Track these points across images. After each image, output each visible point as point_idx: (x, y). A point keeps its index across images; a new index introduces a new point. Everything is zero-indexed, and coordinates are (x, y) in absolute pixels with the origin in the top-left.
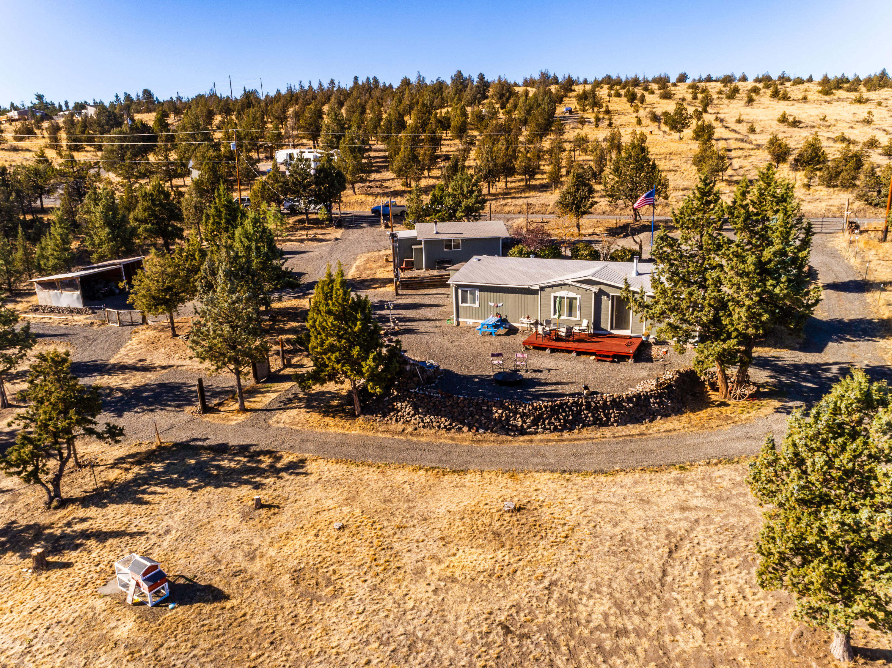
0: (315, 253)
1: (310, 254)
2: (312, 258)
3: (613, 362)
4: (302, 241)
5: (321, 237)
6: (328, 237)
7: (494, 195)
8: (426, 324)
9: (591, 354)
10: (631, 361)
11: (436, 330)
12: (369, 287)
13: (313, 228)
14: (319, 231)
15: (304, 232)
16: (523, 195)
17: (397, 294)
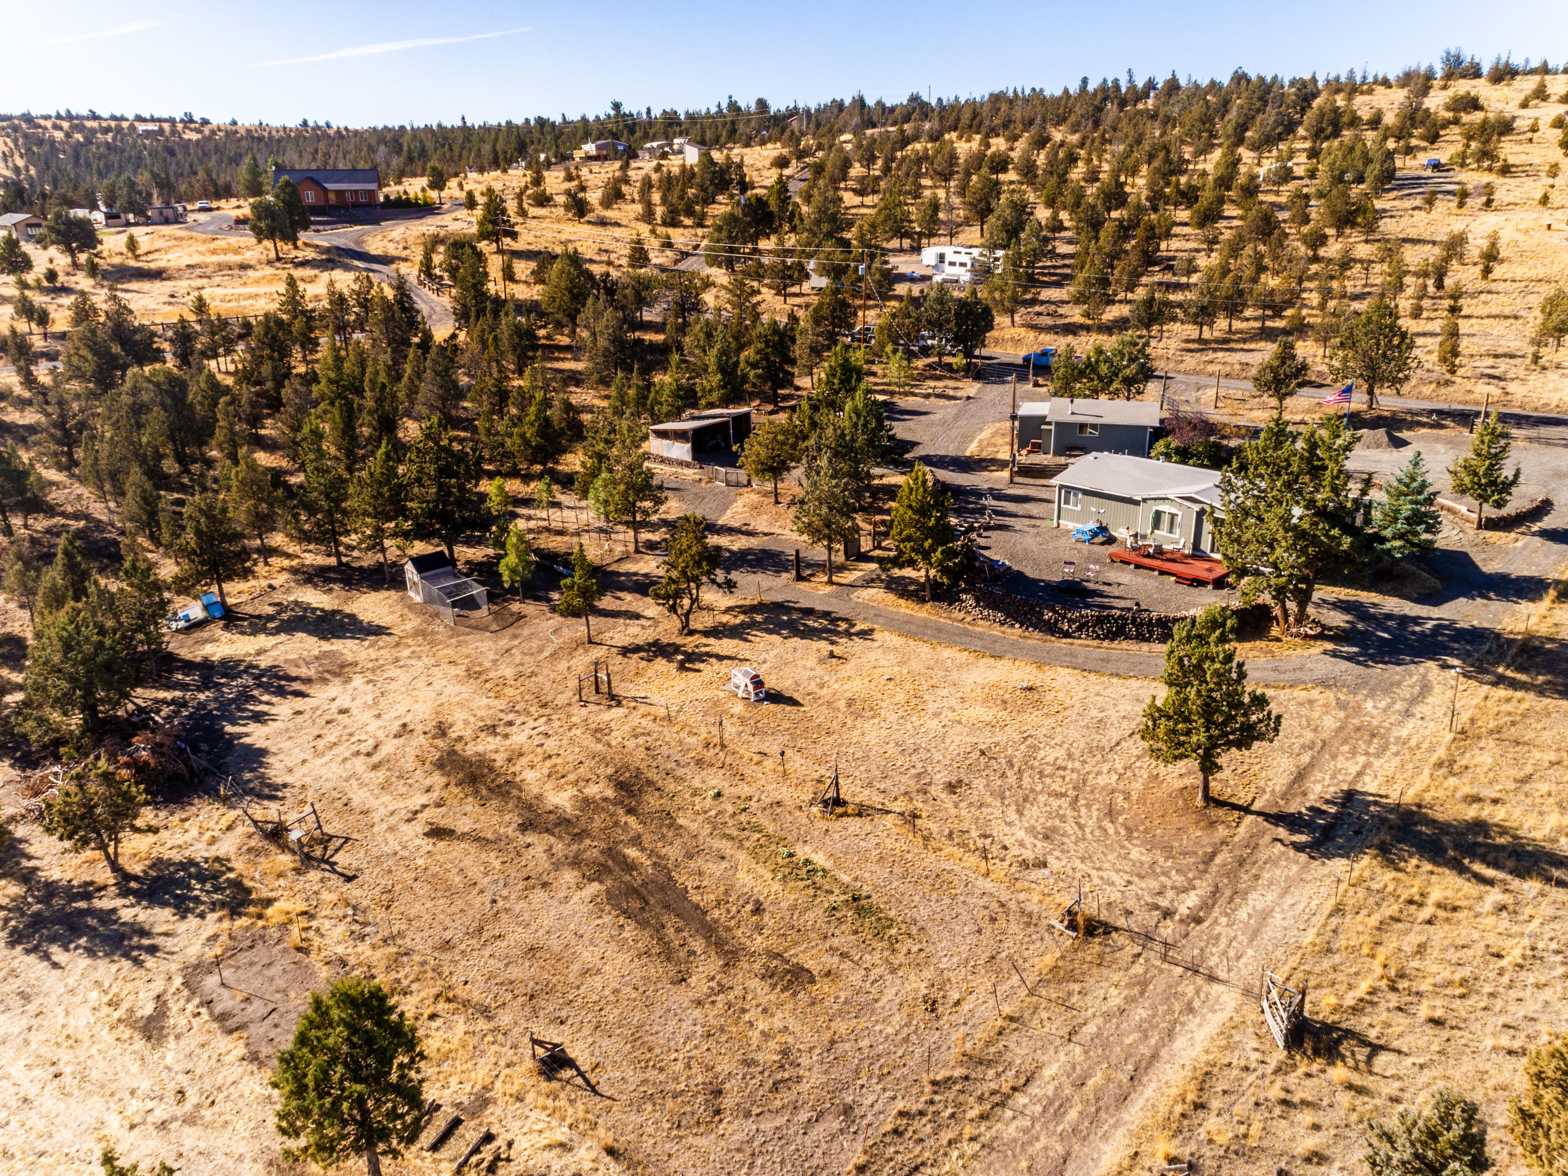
0: (938, 416)
1: (931, 417)
3: (1191, 585)
4: (927, 396)
5: (951, 393)
6: (959, 394)
7: (1206, 342)
8: (1027, 521)
9: (1173, 575)
10: (1210, 587)
11: (1032, 530)
12: (985, 469)
13: (945, 377)
14: (951, 383)
15: (932, 383)
16: (1246, 347)
17: (1012, 482)
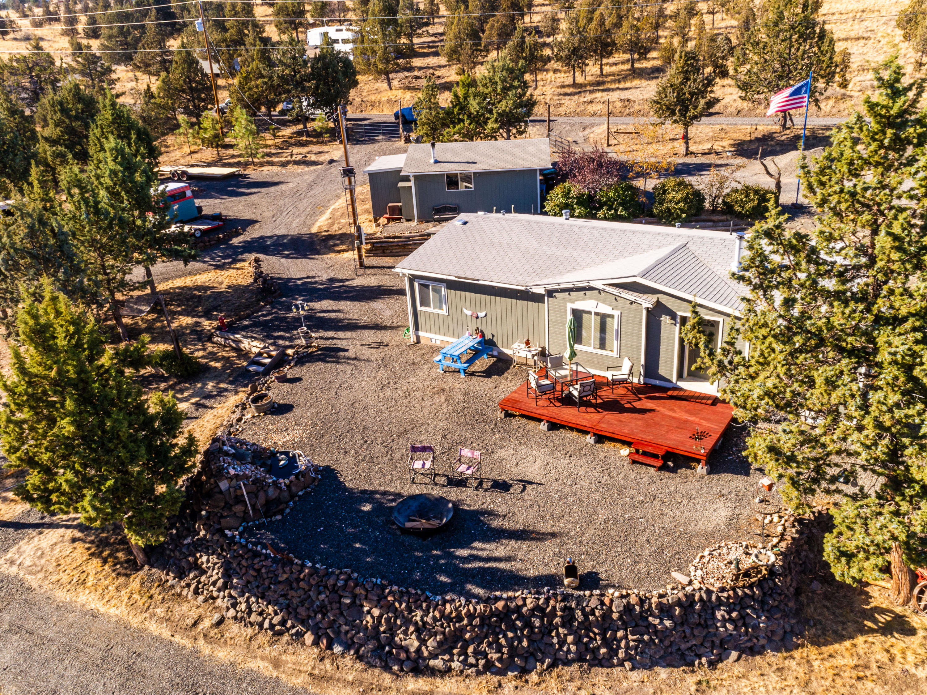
0: (291, 185)
1: (283, 187)
2: (282, 193)
3: (663, 468)
4: (284, 165)
5: (313, 158)
6: (322, 158)
7: (581, 86)
8: (369, 336)
9: (623, 442)
10: (701, 469)
11: (375, 355)
12: (331, 249)
13: (311, 142)
14: (316, 148)
15: (296, 150)
16: (622, 86)
17: (362, 265)
